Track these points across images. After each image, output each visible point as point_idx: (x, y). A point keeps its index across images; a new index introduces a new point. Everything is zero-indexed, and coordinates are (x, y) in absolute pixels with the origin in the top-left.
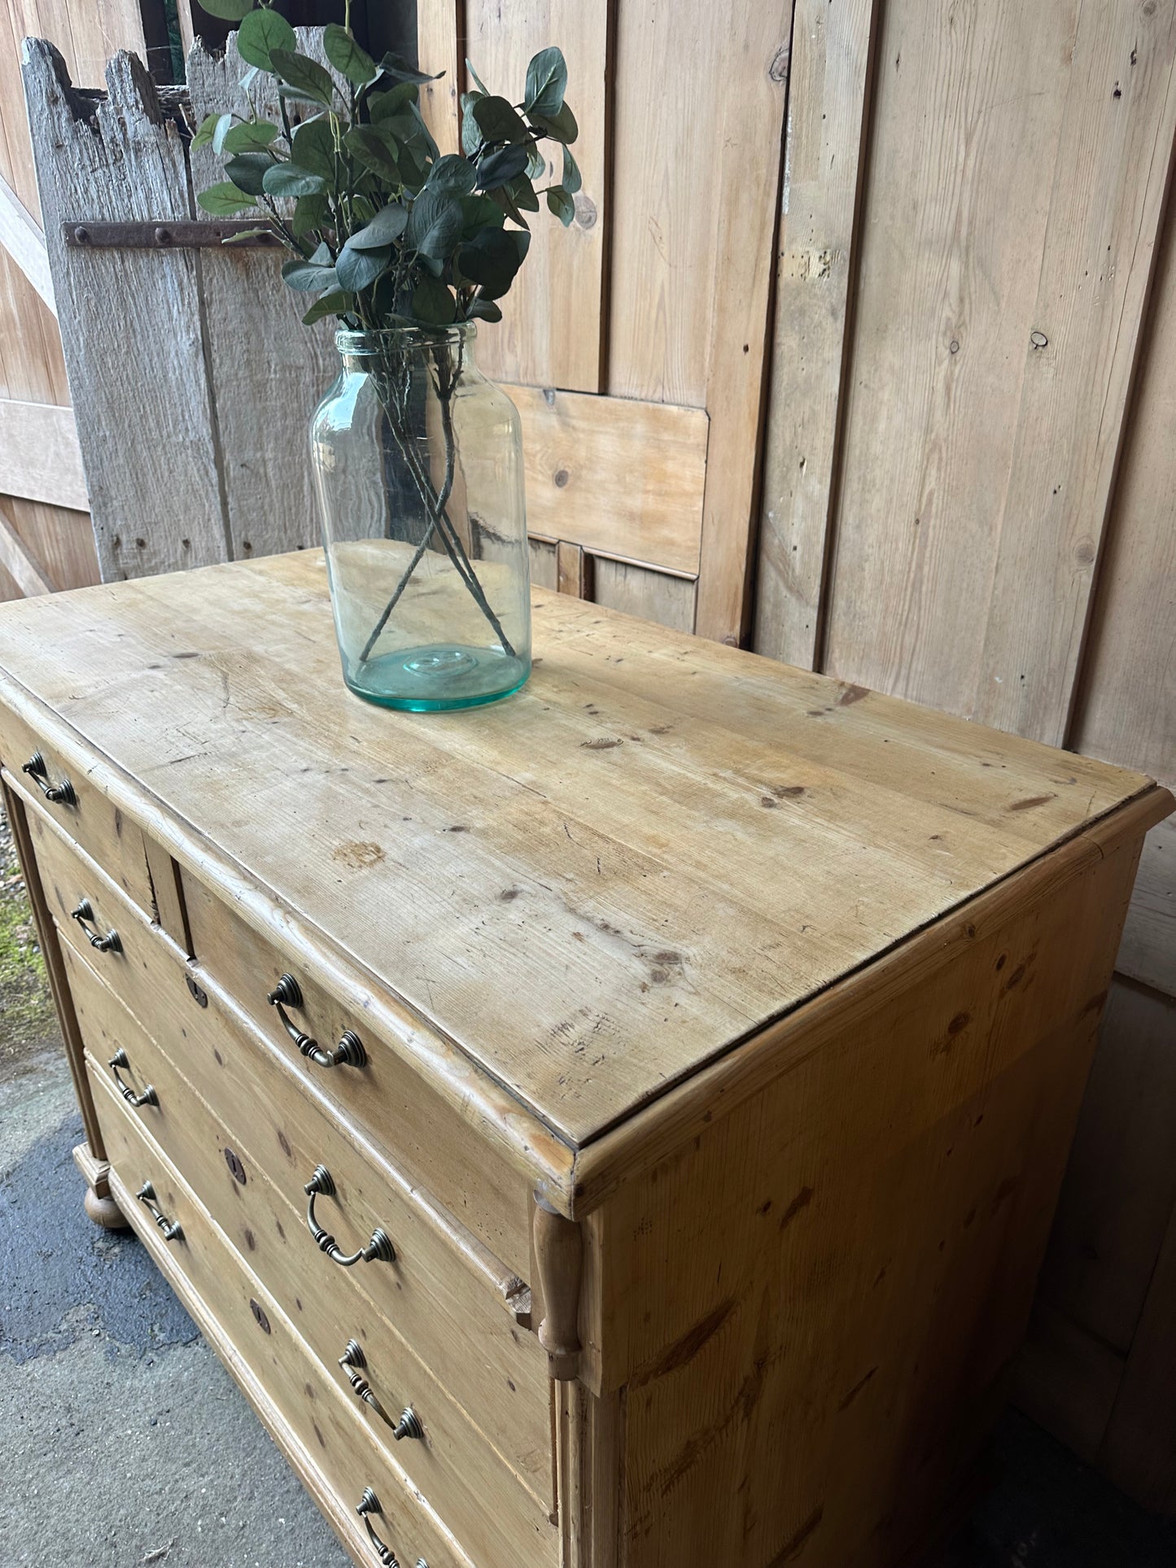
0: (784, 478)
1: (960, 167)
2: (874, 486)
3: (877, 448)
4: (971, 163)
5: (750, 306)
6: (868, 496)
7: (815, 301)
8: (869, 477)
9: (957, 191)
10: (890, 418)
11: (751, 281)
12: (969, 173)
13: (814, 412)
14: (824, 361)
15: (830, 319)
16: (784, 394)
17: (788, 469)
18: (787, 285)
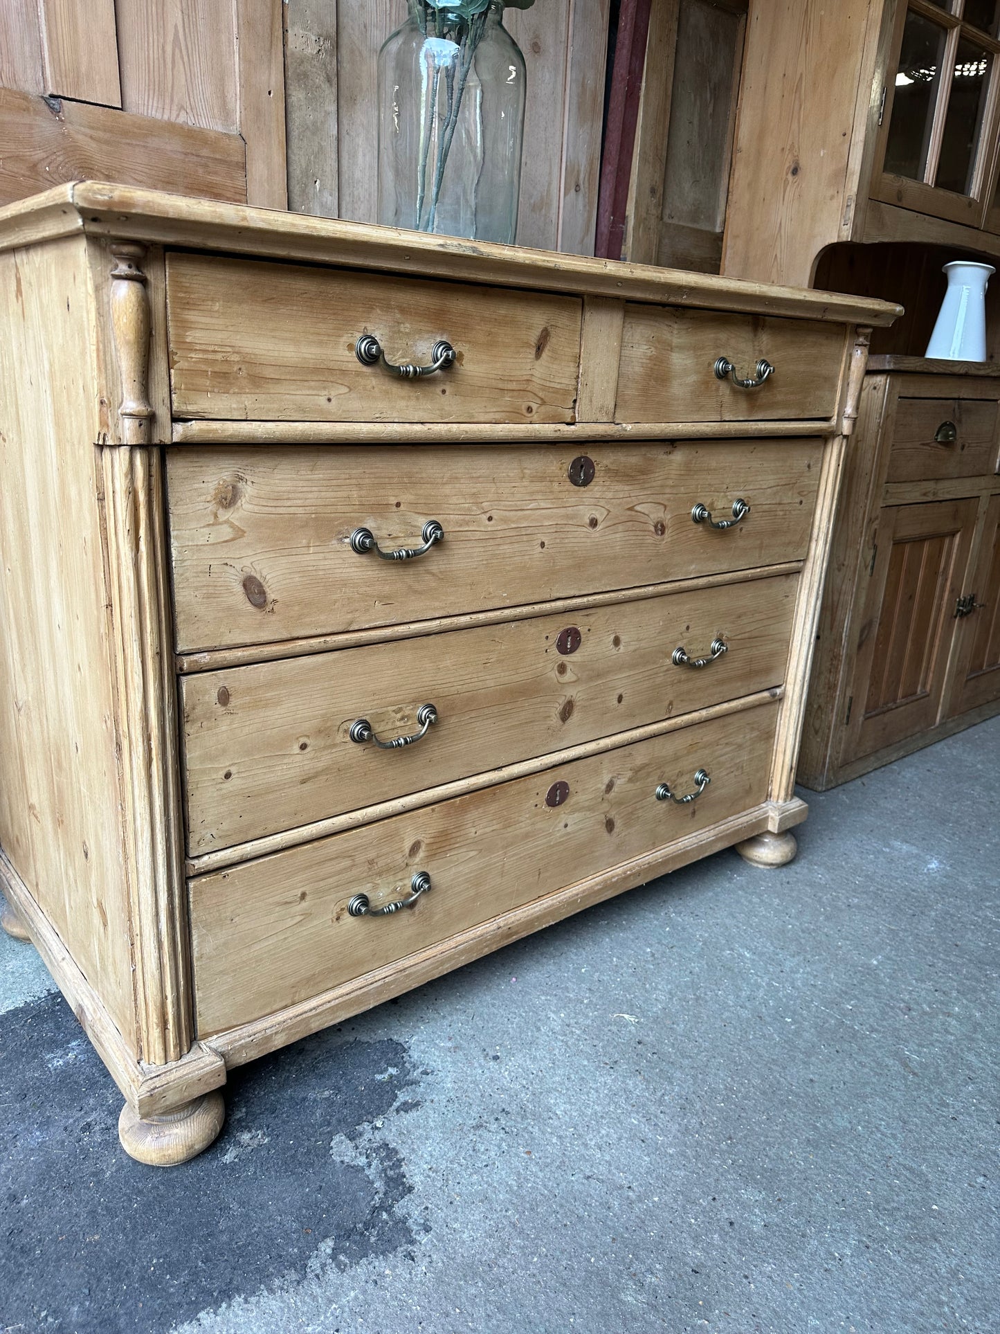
0: (303, 191)
1: (388, 12)
2: (359, 199)
3: (358, 174)
4: (394, 11)
5: (270, 61)
6: (356, 206)
7: (315, 70)
8: (356, 193)
9: (388, 25)
10: (364, 155)
11: (269, 43)
12: (393, 18)
13: (321, 148)
14: (325, 111)
15: (327, 84)
16: (297, 131)
17: (306, 186)
18: (293, 54)
